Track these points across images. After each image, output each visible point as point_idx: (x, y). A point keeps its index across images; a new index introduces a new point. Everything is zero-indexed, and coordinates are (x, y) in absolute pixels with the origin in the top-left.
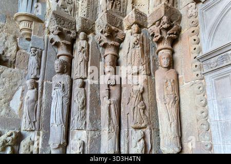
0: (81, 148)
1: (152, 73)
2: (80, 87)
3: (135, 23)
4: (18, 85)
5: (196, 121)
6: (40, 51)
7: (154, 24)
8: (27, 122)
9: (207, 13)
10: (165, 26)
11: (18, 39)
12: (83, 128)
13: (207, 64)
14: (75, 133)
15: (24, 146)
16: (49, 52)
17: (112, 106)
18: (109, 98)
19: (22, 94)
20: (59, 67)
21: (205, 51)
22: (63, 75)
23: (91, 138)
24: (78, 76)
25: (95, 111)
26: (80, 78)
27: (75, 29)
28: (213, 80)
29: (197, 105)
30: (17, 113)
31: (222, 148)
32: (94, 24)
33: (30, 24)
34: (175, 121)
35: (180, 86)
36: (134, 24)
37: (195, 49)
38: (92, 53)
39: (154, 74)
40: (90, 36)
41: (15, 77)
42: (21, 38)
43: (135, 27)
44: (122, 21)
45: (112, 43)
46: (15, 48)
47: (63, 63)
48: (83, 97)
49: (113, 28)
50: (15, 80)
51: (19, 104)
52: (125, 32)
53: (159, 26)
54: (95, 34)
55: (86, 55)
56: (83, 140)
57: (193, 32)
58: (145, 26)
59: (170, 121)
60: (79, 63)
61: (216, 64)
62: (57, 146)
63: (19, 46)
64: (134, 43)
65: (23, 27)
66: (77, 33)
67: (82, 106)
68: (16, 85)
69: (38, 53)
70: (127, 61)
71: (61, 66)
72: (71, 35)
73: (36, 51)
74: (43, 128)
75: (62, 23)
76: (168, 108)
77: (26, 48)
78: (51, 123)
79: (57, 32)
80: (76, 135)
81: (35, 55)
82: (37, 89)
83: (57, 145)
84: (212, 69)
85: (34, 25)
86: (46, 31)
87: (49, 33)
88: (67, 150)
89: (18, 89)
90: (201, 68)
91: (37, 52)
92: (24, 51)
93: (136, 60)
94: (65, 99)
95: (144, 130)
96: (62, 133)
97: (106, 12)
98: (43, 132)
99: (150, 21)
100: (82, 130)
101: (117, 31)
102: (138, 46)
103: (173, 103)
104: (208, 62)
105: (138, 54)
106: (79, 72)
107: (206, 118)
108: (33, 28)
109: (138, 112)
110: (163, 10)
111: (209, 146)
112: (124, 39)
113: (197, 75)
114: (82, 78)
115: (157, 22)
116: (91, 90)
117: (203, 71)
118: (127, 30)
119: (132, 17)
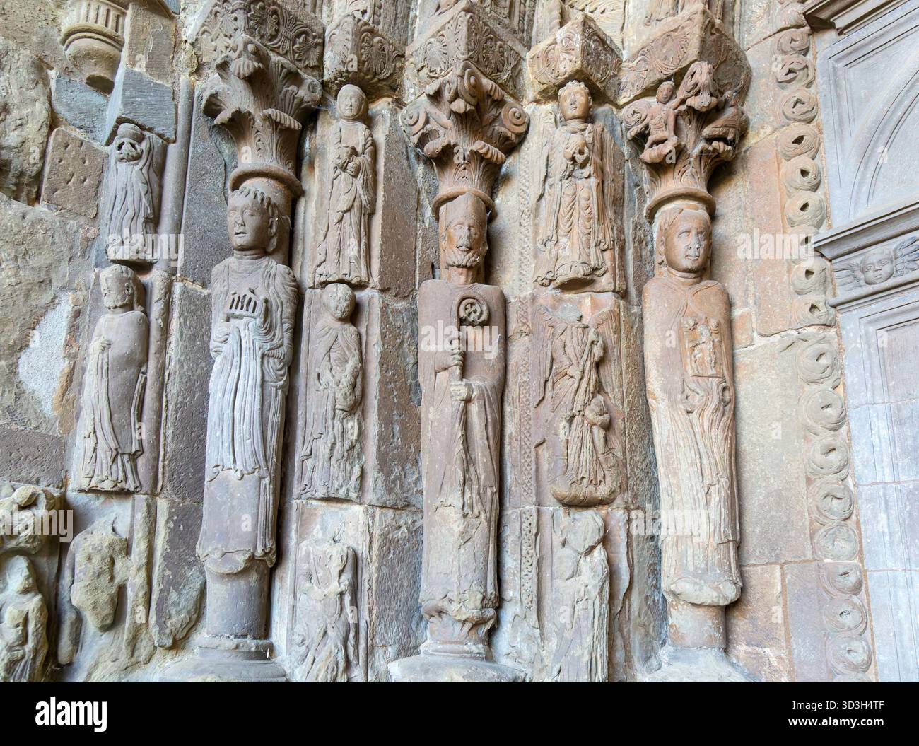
0: (347, 577)
1: (633, 292)
2: (341, 320)
3: (579, 76)
4: (56, 283)
5: (803, 484)
6: (158, 141)
7: (650, 91)
8: (104, 455)
9: (853, 73)
10: (702, 101)
11: (53, 74)
12: (353, 495)
13: (851, 269)
14: (313, 514)
15: (89, 558)
16: (196, 156)
17: (474, 408)
18: (464, 373)
19: (74, 329)
20: (252, 222)
21: (842, 220)
22: (265, 261)
23: (384, 535)
24: (331, 271)
25: (397, 428)
26: (341, 281)
27: (319, 67)
28: (871, 329)
29: (810, 422)
30: (49, 408)
31: (901, 581)
32: (402, 56)
33: (113, 14)
34: (725, 481)
35: (740, 351)
36: (571, 78)
37: (804, 207)
38: (387, 180)
39: (640, 292)
40: (382, 106)
41: (39, 246)
42: (67, 71)
43: (575, 94)
44: (520, 59)
45: (479, 146)
46: (39, 111)
47: (264, 209)
48: (353, 362)
49: (487, 83)
50: (43, 259)
51: (57, 372)
52: (529, 109)
53: (674, 102)
54: (399, 103)
55: (365, 186)
56: (352, 543)
57: (799, 140)
58: (610, 94)
59: (707, 482)
60: (335, 217)
61: (887, 269)
62: (241, 566)
63: (59, 108)
64: (573, 159)
65: (82, 23)
66: (324, 85)
67: (350, 400)
68: (45, 283)
69: (150, 150)
70: (536, 232)
71: (257, 218)
72: (303, 93)
73: (140, 139)
74: (169, 486)
75: (269, 28)
76: (697, 429)
77: (87, 123)
78: (209, 466)
79: (245, 65)
80: (319, 520)
81: (139, 157)
82: (146, 313)
83: (240, 560)
84: (871, 289)
85: (134, 20)
86: (184, 56)
87: (198, 70)
88: (277, 584)
89: (53, 302)
90: (825, 283)
91: (144, 146)
92: (79, 134)
93: (576, 229)
94: (273, 365)
95: (604, 510)
96: (262, 511)
97: (467, 10)
98: (172, 504)
99: (631, 78)
100: (346, 500)
101: (500, 103)
102: (586, 171)
103: (717, 409)
104: (856, 260)
105: (584, 203)
106: (333, 255)
107: (842, 474)
108: (127, 36)
109: (587, 438)
110: (694, 35)
111: (852, 579)
112: (522, 137)
113: (813, 307)
114: (349, 284)
115: (667, 86)
116: (383, 336)
117: (835, 295)
118: (537, 102)
119: (569, 50)
